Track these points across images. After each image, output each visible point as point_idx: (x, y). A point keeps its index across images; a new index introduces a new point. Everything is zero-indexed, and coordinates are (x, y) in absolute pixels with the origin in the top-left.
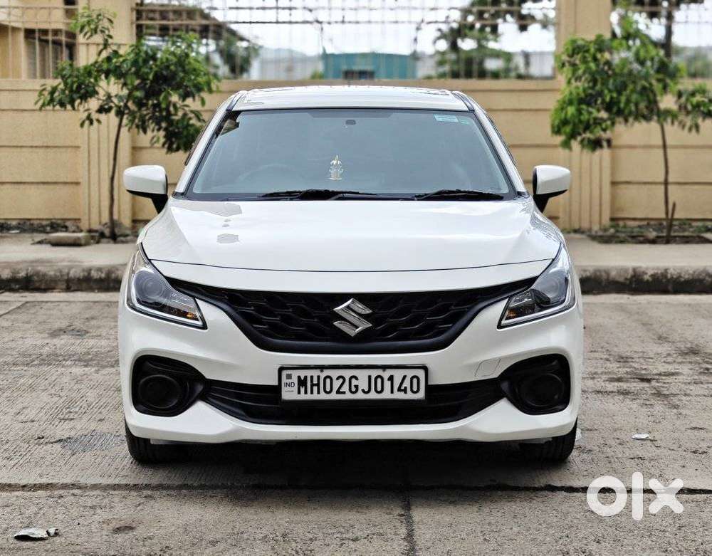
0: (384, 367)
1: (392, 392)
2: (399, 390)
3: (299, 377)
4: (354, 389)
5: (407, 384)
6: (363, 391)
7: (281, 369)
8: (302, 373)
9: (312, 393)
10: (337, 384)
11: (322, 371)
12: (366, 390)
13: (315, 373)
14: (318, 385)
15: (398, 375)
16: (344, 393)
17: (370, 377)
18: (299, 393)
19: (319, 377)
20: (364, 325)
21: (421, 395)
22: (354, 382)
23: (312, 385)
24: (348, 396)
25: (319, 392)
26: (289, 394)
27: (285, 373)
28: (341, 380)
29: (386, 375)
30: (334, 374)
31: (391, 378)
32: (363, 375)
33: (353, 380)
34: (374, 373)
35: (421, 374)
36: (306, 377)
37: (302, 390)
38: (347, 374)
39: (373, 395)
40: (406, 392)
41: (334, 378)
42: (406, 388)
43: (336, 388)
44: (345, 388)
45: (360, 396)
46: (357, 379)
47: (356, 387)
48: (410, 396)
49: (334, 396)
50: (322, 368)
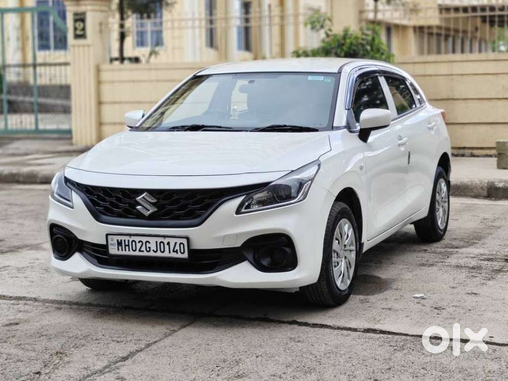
0: (165, 237)
1: (170, 252)
2: (174, 251)
3: (118, 240)
4: (148, 250)
5: (177, 247)
6: (153, 250)
7: (107, 235)
8: (120, 238)
9: (125, 250)
10: (139, 245)
11: (130, 237)
12: (155, 250)
13: (127, 238)
14: (128, 245)
15: (173, 241)
16: (143, 251)
17: (156, 242)
18: (118, 250)
19: (128, 241)
20: (152, 210)
21: (186, 255)
22: (148, 245)
23: (125, 246)
24: (145, 254)
25: (129, 250)
26: (113, 250)
27: (110, 237)
28: (141, 243)
29: (166, 241)
30: (137, 239)
31: (168, 244)
32: (153, 240)
33: (148, 243)
34: (159, 240)
35: (185, 241)
36: (121, 240)
37: (120, 248)
38: (144, 239)
39: (159, 254)
40: (177, 253)
41: (137, 242)
42: (177, 250)
43: (138, 248)
44: (143, 248)
45: (152, 254)
46: (149, 243)
47: (149, 248)
48: (179, 255)
49: (137, 253)
50: (130, 235)
